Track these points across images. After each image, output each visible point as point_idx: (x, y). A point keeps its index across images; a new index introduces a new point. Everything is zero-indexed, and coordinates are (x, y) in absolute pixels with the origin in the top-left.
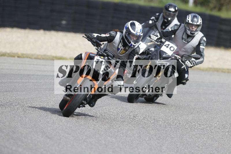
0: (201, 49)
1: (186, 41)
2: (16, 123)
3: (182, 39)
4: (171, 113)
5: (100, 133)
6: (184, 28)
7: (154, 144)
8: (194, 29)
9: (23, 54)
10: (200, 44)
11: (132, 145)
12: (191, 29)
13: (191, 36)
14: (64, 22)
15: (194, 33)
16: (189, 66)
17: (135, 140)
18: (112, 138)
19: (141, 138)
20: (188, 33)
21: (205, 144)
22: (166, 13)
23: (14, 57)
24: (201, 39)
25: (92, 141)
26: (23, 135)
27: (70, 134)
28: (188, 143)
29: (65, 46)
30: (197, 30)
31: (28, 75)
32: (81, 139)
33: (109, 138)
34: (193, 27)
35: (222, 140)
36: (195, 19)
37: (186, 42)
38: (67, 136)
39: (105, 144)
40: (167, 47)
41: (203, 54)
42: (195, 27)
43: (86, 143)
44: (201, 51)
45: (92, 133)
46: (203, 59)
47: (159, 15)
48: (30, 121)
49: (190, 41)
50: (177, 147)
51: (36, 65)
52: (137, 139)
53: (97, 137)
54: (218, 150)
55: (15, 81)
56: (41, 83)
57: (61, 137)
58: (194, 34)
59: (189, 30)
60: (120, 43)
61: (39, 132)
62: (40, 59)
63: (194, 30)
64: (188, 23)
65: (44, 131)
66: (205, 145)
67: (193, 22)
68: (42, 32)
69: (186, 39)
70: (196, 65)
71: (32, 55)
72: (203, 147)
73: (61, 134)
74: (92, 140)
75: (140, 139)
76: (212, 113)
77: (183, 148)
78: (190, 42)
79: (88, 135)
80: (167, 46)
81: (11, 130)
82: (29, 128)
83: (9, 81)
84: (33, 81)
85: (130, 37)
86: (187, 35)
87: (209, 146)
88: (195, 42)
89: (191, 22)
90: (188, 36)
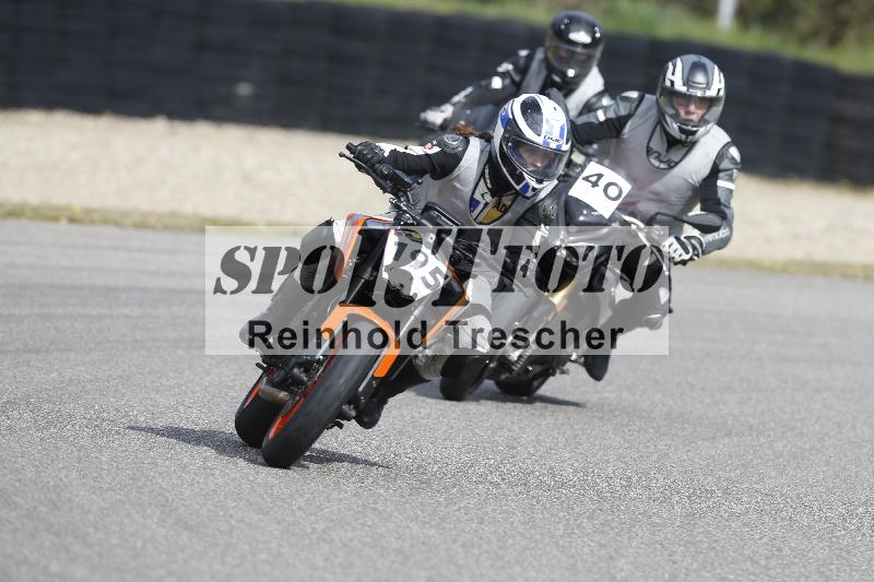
0: (719, 191)
1: (661, 161)
2: (65, 472)
3: (649, 151)
4: (652, 430)
5: (380, 508)
6: (654, 112)
7: (586, 550)
8: (696, 113)
9: (88, 211)
10: (715, 171)
11: (501, 552)
12: (682, 113)
13: (682, 144)
14: (244, 89)
15: (696, 132)
16: (678, 259)
17: (513, 536)
18: (428, 526)
19: (534, 526)
20: (670, 131)
21: (780, 550)
22: (556, 49)
23: (56, 219)
24: (721, 155)
25: (351, 540)
26: (91, 516)
27: (268, 513)
28: (714, 545)
29: (247, 178)
30: (707, 117)
31: (110, 289)
32: (309, 531)
33: (415, 527)
34: (692, 108)
35: (844, 536)
36: (700, 78)
37: (663, 166)
38: (255, 518)
39: (400, 552)
40: (595, 184)
41: (727, 211)
42: (697, 107)
43: (326, 548)
44: (722, 200)
45: (349, 509)
46: (727, 229)
47: (530, 58)
48: (115, 465)
49: (676, 160)
50: (675, 563)
51: (140, 250)
52: (521, 531)
53: (370, 523)
54: (828, 573)
55: (60, 311)
56: (158, 317)
57: (233, 522)
58: (694, 133)
59: (676, 117)
60: (482, 181)
61: (151, 504)
62: (152, 228)
63: (695, 117)
64: (671, 93)
65: (168, 501)
66: (776, 553)
67: (689, 87)
68: (159, 126)
69: (663, 153)
70: (703, 253)
71: (125, 214)
72: (773, 563)
73: (231, 512)
74: (350, 535)
75: (533, 532)
76: (805, 431)
77: (695, 566)
78: (677, 164)
79: (334, 517)
80: (594, 179)
81: (43, 497)
82: (114, 490)
83: (36, 310)
84: (126, 311)
85: (521, 156)
86: (665, 138)
87: (795, 557)
88: (695, 165)
89: (683, 89)
90: (672, 143)
